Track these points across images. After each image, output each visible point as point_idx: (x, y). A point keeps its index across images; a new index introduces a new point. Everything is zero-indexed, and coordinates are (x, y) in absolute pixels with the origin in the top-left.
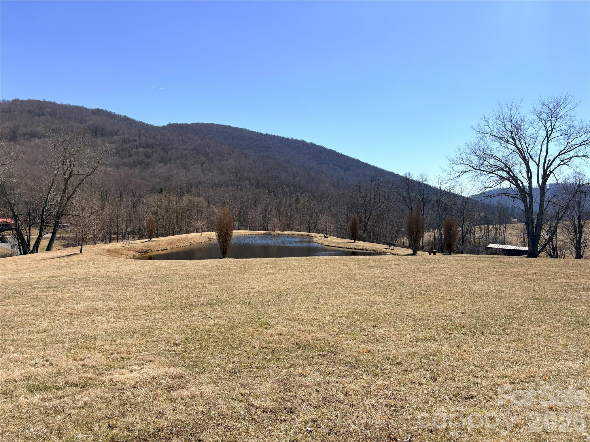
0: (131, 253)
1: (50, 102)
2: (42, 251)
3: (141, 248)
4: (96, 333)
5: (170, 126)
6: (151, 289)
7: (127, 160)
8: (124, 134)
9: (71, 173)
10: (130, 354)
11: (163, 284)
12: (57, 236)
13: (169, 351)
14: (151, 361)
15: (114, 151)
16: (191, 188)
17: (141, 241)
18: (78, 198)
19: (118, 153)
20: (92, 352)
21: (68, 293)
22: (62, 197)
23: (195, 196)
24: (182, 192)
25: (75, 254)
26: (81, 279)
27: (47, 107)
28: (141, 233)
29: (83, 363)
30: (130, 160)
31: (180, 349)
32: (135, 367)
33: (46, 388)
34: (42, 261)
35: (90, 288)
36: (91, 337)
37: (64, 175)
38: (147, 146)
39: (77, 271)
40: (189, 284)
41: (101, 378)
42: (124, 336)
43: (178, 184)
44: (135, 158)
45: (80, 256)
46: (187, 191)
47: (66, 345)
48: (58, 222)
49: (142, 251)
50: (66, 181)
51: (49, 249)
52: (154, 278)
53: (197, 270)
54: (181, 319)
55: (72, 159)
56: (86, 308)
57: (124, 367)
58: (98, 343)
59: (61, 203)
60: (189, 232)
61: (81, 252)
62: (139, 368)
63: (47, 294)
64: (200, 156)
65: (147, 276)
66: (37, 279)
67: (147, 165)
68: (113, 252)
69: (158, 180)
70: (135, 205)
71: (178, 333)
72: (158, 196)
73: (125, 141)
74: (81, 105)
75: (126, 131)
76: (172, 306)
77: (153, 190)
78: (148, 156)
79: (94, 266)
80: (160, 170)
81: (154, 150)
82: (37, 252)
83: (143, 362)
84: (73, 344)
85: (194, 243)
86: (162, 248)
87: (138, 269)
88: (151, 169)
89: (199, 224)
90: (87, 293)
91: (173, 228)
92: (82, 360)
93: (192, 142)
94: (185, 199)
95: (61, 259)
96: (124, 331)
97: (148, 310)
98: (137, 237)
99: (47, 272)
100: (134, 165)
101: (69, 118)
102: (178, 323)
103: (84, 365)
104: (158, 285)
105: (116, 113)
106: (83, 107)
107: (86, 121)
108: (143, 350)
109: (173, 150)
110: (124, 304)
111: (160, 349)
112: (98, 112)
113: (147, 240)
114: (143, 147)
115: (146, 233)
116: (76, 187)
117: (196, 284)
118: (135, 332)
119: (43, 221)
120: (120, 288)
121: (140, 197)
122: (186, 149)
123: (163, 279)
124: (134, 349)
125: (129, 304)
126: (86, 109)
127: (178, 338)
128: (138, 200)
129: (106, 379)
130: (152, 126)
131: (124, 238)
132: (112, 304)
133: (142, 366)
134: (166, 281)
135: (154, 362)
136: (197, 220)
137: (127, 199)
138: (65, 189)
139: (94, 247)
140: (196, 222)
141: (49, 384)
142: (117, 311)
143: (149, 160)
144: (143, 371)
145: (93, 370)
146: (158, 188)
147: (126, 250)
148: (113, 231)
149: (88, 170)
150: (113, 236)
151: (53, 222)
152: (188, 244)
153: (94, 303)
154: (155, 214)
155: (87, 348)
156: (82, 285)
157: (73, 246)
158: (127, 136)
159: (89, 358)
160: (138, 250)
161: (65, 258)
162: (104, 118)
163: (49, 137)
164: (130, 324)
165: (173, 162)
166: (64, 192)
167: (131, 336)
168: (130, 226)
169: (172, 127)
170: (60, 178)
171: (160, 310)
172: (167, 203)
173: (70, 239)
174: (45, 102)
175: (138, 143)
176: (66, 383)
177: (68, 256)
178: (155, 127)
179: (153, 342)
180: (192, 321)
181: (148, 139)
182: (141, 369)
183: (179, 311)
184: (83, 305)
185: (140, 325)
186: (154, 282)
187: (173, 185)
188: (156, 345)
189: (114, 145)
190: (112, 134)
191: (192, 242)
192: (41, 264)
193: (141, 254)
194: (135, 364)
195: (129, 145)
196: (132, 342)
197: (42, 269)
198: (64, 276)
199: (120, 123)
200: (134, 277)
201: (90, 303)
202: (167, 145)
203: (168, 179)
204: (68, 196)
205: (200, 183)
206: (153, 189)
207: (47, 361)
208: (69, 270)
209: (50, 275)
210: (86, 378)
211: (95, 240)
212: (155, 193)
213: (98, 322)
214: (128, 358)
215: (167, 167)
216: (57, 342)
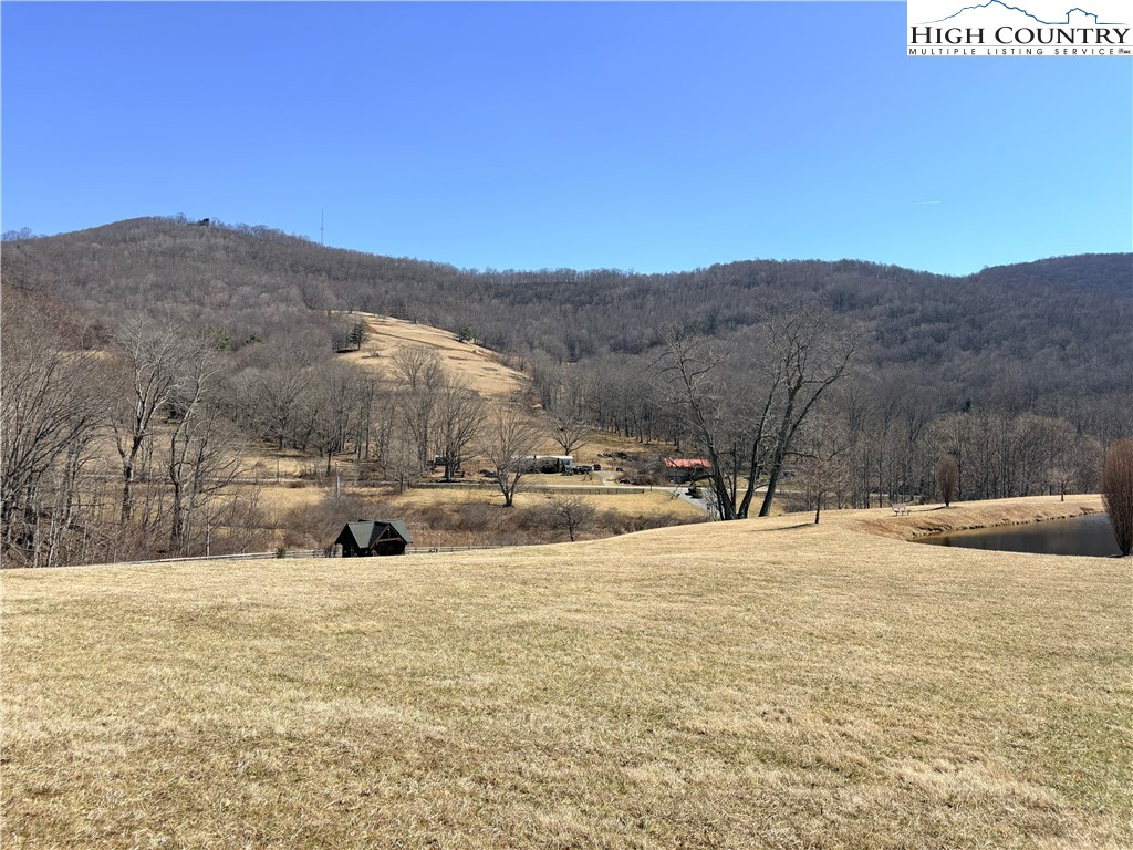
0: (908, 531)
1: (767, 262)
2: (753, 517)
3: (929, 520)
4: (858, 678)
5: (987, 272)
6: (958, 607)
7: (897, 350)
8: (891, 301)
9: (799, 381)
10: (929, 733)
11: (981, 600)
12: (777, 491)
13: (1014, 747)
14: (976, 759)
15: (874, 333)
16: (1036, 398)
17: (926, 506)
18: (811, 425)
19: (880, 337)
20: (856, 713)
21: (802, 595)
22: (785, 423)
23: (1045, 414)
24: (1014, 409)
25: (806, 524)
26: (820, 572)
27: (761, 270)
28: (926, 490)
29: (842, 730)
30: (905, 349)
31: (1038, 746)
32: (944, 764)
33: (785, 762)
34: (755, 534)
35: (839, 590)
36: (850, 683)
37: (789, 384)
38: (938, 318)
39: (813, 556)
40: (1041, 607)
41: (880, 768)
42: (912, 693)
43: (1005, 391)
44: (912, 343)
45: (815, 528)
46: (1026, 405)
47: (810, 691)
48: (778, 466)
49: (931, 527)
50: (792, 394)
51: (763, 513)
52: (961, 584)
53: (1059, 578)
54: (1034, 680)
55: (802, 355)
56: (835, 626)
57: (921, 758)
58: (865, 698)
59: (782, 434)
60: (1033, 493)
61: (817, 522)
62: (953, 767)
63: (768, 592)
64: (1058, 327)
65: (946, 579)
66: (751, 565)
67: (939, 356)
68: (875, 525)
69: (961, 385)
70: (914, 435)
71: (1030, 711)
72: (961, 417)
73: (893, 314)
74: (815, 259)
75: (896, 294)
76: (1007, 649)
77: (949, 405)
78: (940, 339)
79: (842, 550)
80: (965, 363)
81: (952, 325)
82: (746, 517)
83: (959, 756)
84: (821, 691)
85: (1045, 517)
86: (972, 523)
87: (926, 563)
88: (946, 363)
89: (1056, 475)
90: (833, 600)
91: (995, 484)
92: (839, 724)
93: (1039, 299)
94: (1023, 423)
95: (786, 533)
96: (911, 684)
97: (957, 649)
98: (917, 498)
99: (765, 554)
100: (913, 357)
101: (795, 284)
102: (1027, 690)
103: (844, 734)
104: (971, 600)
105: (877, 263)
106: (819, 261)
107: (823, 286)
108: (955, 731)
109: (995, 321)
110: (905, 630)
111: (993, 737)
112: (845, 266)
113: (939, 506)
114: (929, 321)
115: (938, 490)
116: (808, 406)
117: (1060, 609)
118: (933, 690)
119: (754, 465)
120: (893, 597)
121: (923, 421)
122: (1022, 317)
123: (981, 589)
124: (937, 725)
125: (915, 631)
126: (825, 263)
127: (1033, 723)
128: (920, 426)
129: (892, 772)
130: (948, 279)
131: (893, 500)
132: (881, 626)
133: (959, 765)
134: (989, 593)
135: (985, 763)
136: (1051, 467)
137: (898, 425)
138: (790, 408)
139: (837, 514)
140: (1049, 472)
141: (790, 755)
142: (892, 641)
143: (943, 346)
144: (960, 774)
145: (864, 748)
146: (961, 399)
147: (899, 524)
148: (871, 485)
149: (829, 373)
150: (871, 495)
151: (770, 466)
152: (1031, 519)
153: (849, 619)
154: (956, 453)
155: (845, 702)
156: (823, 582)
157: (801, 509)
158: (897, 303)
159: (851, 722)
160: (922, 525)
161: (792, 531)
162: (855, 274)
163: (766, 320)
164: (923, 673)
165: (993, 345)
166: (788, 414)
167: (927, 698)
168: (904, 476)
169: (992, 275)
170: (783, 389)
171: (982, 654)
172: (980, 431)
173: (796, 498)
174: (759, 262)
175: (918, 314)
176: (819, 760)
177: (796, 527)
178: (953, 279)
179: (974, 718)
180: (1059, 690)
181: (940, 304)
182: (957, 770)
183: (1025, 663)
184: (828, 622)
185: (941, 677)
186: (963, 592)
187: (993, 394)
188: (982, 726)
189: (873, 324)
190: (870, 302)
191: (1040, 514)
192: (754, 539)
193: (929, 532)
194: (943, 757)
195: (901, 320)
196: (930, 711)
197: (755, 547)
198: (792, 562)
199: (885, 281)
200: (920, 577)
201: (840, 619)
202: (981, 312)
203: (983, 381)
204: (794, 421)
205: (1057, 387)
206: (951, 403)
207: (782, 712)
208: (799, 554)
209: (769, 559)
210: (852, 761)
211: (840, 502)
212: (956, 412)
213: (859, 657)
214: (926, 742)
215: (979, 357)
216: (793, 682)
